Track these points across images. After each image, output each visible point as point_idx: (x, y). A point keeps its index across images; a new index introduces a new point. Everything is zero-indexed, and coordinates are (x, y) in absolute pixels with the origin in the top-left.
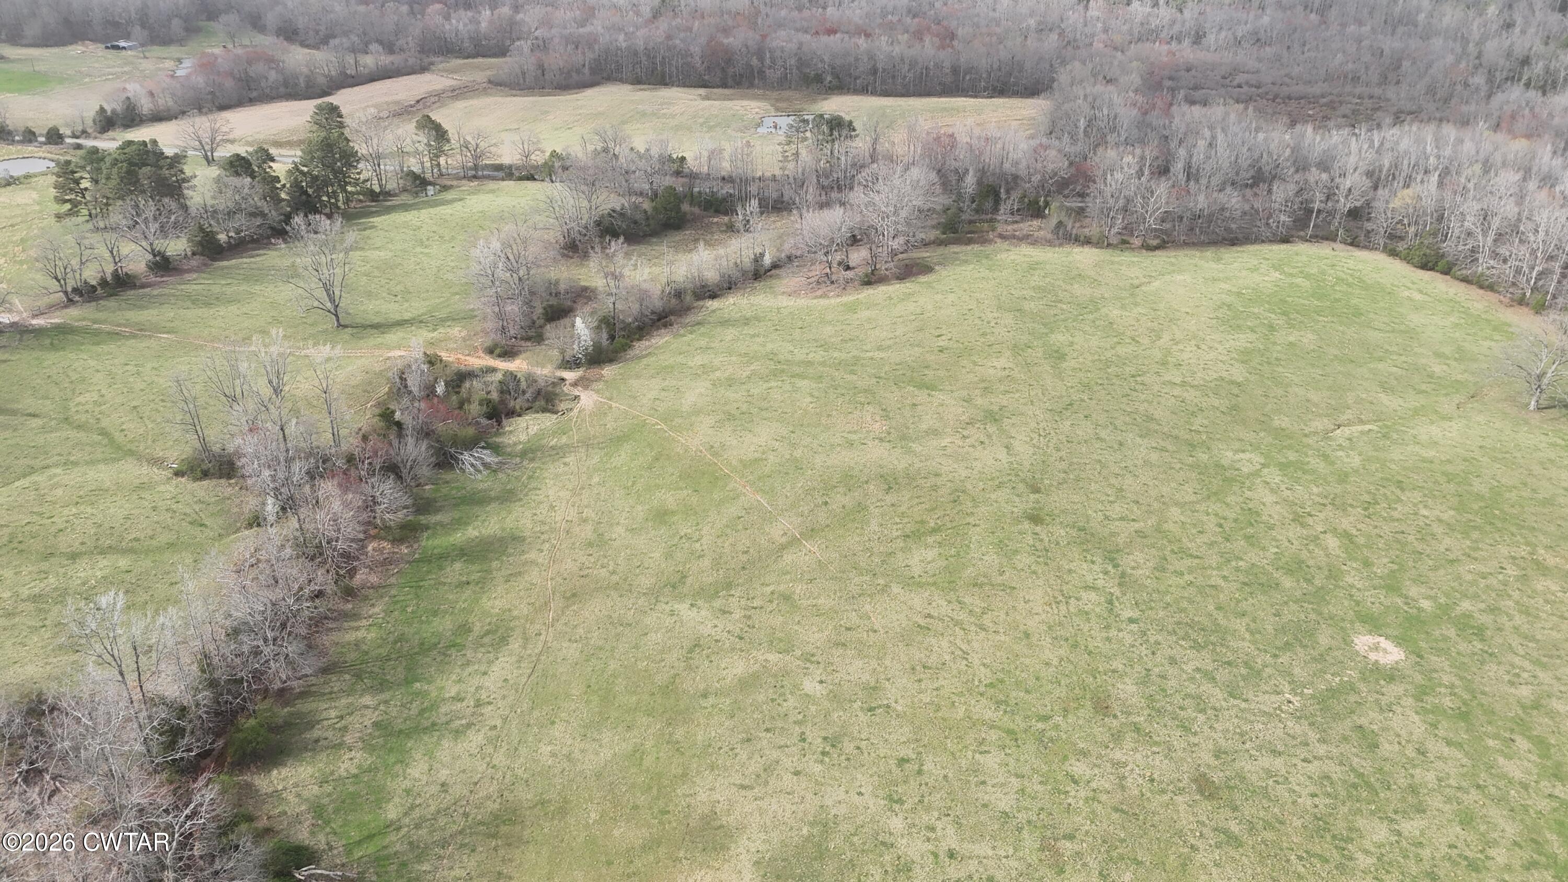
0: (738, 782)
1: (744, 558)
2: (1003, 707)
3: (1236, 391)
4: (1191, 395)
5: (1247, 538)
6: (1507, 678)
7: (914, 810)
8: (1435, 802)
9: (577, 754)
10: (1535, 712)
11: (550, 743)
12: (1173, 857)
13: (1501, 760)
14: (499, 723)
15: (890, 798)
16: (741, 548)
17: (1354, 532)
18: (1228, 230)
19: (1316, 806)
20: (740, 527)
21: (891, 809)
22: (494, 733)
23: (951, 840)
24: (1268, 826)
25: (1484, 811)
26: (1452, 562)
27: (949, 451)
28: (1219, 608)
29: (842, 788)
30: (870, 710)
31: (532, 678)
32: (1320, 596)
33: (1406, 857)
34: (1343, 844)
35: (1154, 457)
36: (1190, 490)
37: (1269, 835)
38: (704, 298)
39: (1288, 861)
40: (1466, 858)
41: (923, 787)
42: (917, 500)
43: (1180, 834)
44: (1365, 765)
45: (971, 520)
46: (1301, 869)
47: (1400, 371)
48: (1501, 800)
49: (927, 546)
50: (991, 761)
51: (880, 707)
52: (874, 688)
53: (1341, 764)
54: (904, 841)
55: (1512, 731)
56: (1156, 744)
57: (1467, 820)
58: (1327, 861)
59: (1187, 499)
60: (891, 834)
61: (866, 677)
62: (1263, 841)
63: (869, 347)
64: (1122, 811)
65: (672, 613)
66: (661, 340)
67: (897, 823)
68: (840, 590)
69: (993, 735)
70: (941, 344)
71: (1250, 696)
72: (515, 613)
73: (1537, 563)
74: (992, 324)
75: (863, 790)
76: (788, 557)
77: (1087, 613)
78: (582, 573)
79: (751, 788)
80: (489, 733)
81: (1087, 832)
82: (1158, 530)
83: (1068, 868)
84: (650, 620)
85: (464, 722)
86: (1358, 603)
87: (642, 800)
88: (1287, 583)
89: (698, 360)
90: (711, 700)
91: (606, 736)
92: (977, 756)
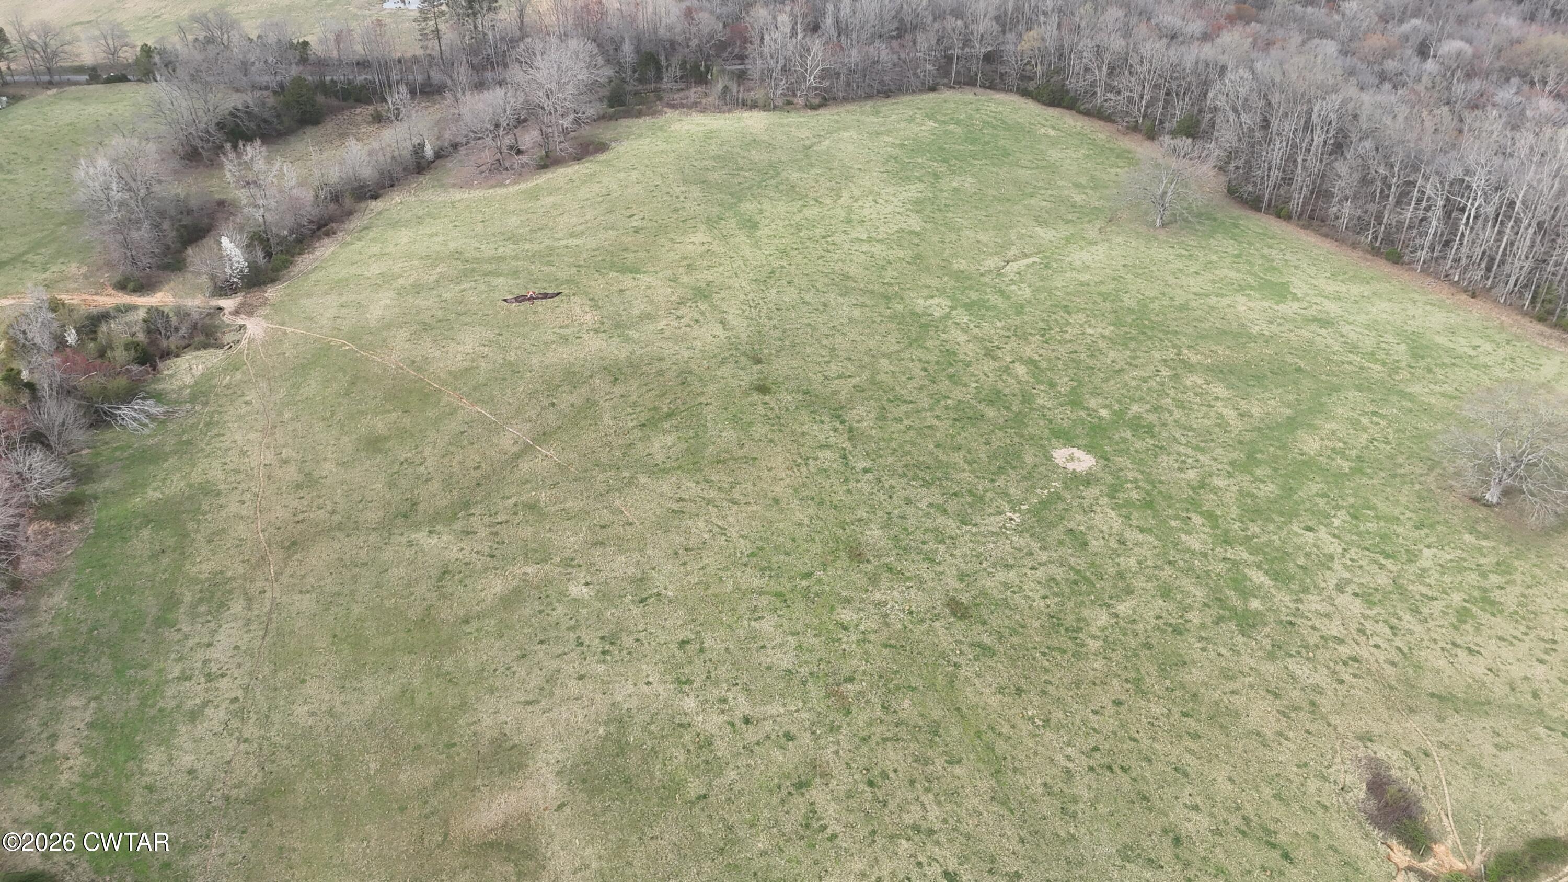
0: (523, 699)
1: (477, 474)
2: (767, 573)
3: (916, 241)
4: (877, 249)
5: (950, 377)
6: (1176, 465)
7: (703, 687)
8: (1139, 583)
9: (339, 708)
10: (1202, 491)
11: (305, 702)
12: (940, 678)
13: (1183, 537)
14: (240, 693)
15: (678, 681)
16: (470, 464)
17: (1037, 358)
18: (882, 82)
19: (1048, 606)
20: (465, 442)
21: (681, 691)
22: (237, 705)
23: (742, 705)
24: (1014, 632)
25: (1178, 582)
26: (1118, 372)
27: (667, 333)
28: (938, 446)
29: (630, 682)
30: (641, 602)
31: (267, 639)
32: (1019, 420)
33: (1125, 634)
34: (1075, 635)
35: (857, 313)
36: (894, 341)
37: (1015, 640)
38: (367, 199)
39: (1034, 659)
40: (1171, 625)
41: (708, 663)
42: (645, 388)
43: (943, 655)
44: (1080, 563)
45: (702, 399)
46: (1046, 664)
47: (1049, 205)
48: (1189, 571)
49: (665, 432)
50: (766, 625)
51: (651, 596)
52: (641, 580)
53: (1062, 565)
54: (700, 718)
55: (1188, 510)
56: (909, 579)
57: (1166, 592)
58: (1065, 652)
59: (892, 349)
60: (685, 714)
61: (631, 571)
62: (1012, 646)
63: (560, 235)
64: (891, 646)
65: (410, 544)
66: (326, 249)
67: (690, 703)
68: (587, 490)
69: (763, 601)
70: (635, 224)
71: (979, 520)
72: (229, 574)
73: (1183, 361)
74: (682, 199)
75: (650, 679)
76: (525, 466)
77: (826, 471)
78: (297, 519)
79: (538, 702)
80: (232, 707)
81: (864, 672)
82: (873, 382)
83: (854, 709)
84: (387, 555)
85: (198, 701)
86: (1050, 421)
87: (422, 739)
88: (991, 413)
89: (375, 269)
90: (474, 625)
91: (368, 683)
92: (753, 623)
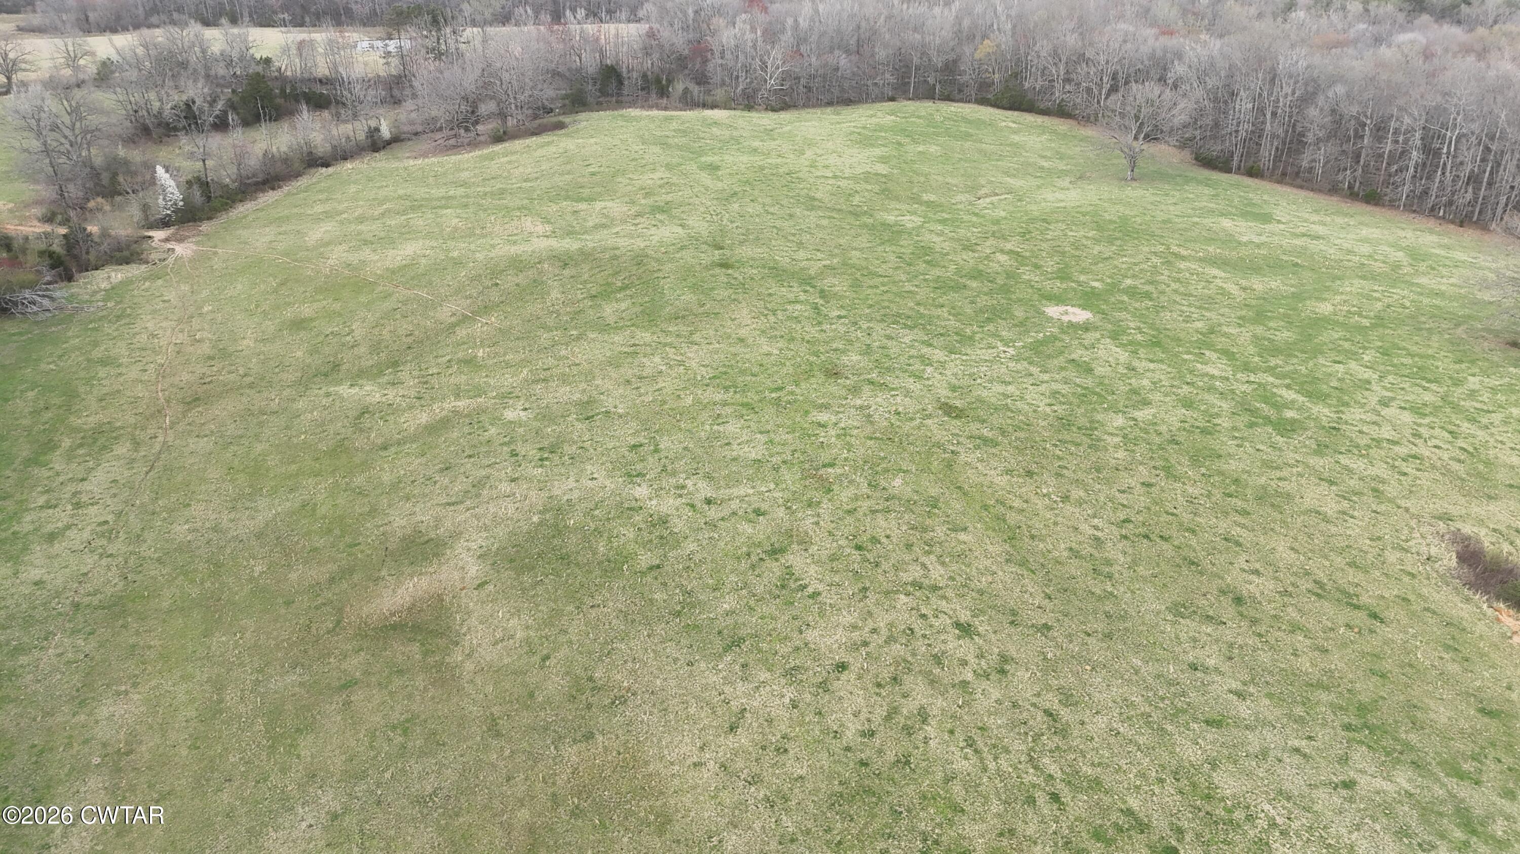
0: (444, 501)
1: (410, 340)
2: (732, 390)
4: (844, 183)
5: (928, 262)
7: (658, 478)
8: (1157, 397)
9: (225, 523)
10: (1213, 336)
11: (187, 522)
12: (936, 463)
14: (110, 518)
15: (629, 475)
16: (401, 332)
17: (1019, 250)
18: (843, 90)
19: (1056, 411)
20: (398, 316)
21: (631, 482)
22: (106, 527)
23: (705, 490)
24: (1017, 428)
25: (1199, 397)
26: (1106, 259)
27: (622, 234)
28: (918, 304)
29: (571, 479)
30: (587, 419)
31: (151, 474)
32: (1005, 290)
33: (1147, 433)
34: (1091, 432)
35: (824, 222)
36: (865, 240)
37: (1022, 435)
38: (318, 166)
39: (1045, 449)
40: (1198, 427)
41: (663, 460)
42: (598, 270)
43: (938, 445)
44: (1089, 382)
45: (660, 275)
46: (1058, 452)
47: (1016, 166)
49: (617, 300)
50: (733, 427)
51: (598, 414)
52: (587, 403)
53: (1066, 383)
54: (654, 502)
55: (1200, 348)
56: (893, 389)
57: (1188, 404)
58: (1079, 445)
59: (863, 245)
60: (636, 500)
61: (577, 396)
62: (1017, 439)
63: (514, 181)
64: (876, 438)
65: (328, 395)
66: (269, 197)
67: (641, 491)
68: (530, 345)
69: (729, 410)
70: (592, 170)
71: (969, 352)
72: (118, 424)
73: (1173, 253)
74: (641, 153)
75: (595, 476)
76: (462, 333)
77: (796, 318)
78: (203, 381)
79: (462, 502)
80: (99, 529)
81: (846, 459)
82: (845, 264)
83: (835, 487)
84: (301, 404)
85: (60, 525)
86: (1039, 289)
87: (320, 542)
88: (974, 284)
89: (319, 208)
90: (393, 450)
91: (262, 503)
92: (716, 427)
